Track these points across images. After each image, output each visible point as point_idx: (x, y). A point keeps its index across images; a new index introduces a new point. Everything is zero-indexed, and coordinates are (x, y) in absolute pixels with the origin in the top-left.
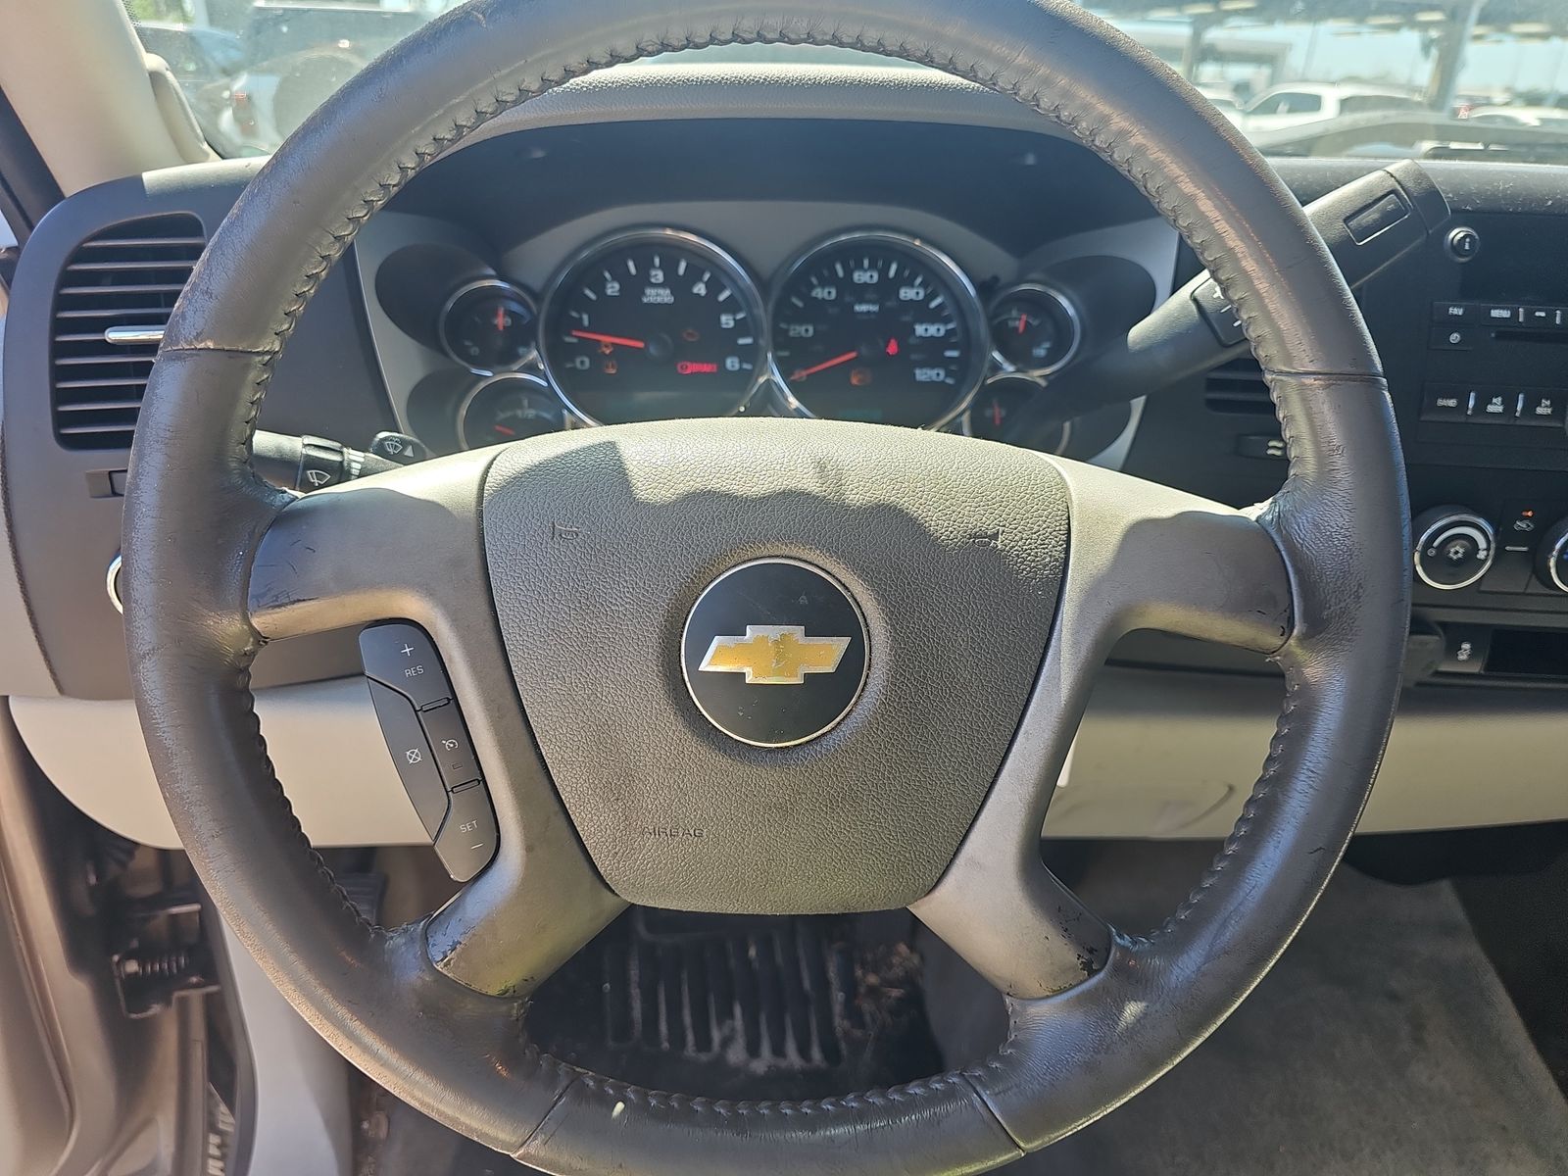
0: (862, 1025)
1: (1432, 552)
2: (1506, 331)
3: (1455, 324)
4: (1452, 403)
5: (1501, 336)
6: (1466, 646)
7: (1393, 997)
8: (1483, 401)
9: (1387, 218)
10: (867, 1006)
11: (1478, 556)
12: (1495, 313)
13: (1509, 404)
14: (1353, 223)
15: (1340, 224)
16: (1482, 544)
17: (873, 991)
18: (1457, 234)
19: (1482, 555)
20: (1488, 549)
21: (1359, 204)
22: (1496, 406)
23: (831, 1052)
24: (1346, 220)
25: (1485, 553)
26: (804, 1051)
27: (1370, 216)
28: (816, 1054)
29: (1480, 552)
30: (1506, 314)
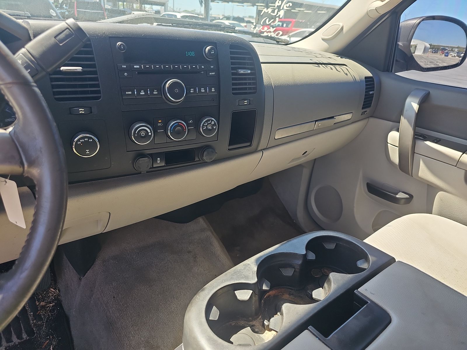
0: (41, 319)
1: (136, 135)
2: (140, 72)
3: (125, 70)
4: (130, 93)
5: (139, 73)
6: (159, 159)
7: (189, 252)
8: (140, 92)
9: (67, 37)
10: (42, 313)
11: (149, 134)
12: (135, 67)
13: (146, 92)
14: (58, 38)
15: (53, 39)
16: (149, 131)
17: (43, 307)
18: (119, 43)
19: (150, 134)
20: (151, 132)
21: (58, 33)
22: (142, 93)
23: (30, 333)
24: (55, 37)
25: (151, 133)
26: (19, 337)
27: (62, 36)
28: (25, 336)
29: (149, 133)
30: (138, 67)
